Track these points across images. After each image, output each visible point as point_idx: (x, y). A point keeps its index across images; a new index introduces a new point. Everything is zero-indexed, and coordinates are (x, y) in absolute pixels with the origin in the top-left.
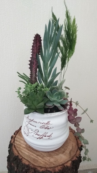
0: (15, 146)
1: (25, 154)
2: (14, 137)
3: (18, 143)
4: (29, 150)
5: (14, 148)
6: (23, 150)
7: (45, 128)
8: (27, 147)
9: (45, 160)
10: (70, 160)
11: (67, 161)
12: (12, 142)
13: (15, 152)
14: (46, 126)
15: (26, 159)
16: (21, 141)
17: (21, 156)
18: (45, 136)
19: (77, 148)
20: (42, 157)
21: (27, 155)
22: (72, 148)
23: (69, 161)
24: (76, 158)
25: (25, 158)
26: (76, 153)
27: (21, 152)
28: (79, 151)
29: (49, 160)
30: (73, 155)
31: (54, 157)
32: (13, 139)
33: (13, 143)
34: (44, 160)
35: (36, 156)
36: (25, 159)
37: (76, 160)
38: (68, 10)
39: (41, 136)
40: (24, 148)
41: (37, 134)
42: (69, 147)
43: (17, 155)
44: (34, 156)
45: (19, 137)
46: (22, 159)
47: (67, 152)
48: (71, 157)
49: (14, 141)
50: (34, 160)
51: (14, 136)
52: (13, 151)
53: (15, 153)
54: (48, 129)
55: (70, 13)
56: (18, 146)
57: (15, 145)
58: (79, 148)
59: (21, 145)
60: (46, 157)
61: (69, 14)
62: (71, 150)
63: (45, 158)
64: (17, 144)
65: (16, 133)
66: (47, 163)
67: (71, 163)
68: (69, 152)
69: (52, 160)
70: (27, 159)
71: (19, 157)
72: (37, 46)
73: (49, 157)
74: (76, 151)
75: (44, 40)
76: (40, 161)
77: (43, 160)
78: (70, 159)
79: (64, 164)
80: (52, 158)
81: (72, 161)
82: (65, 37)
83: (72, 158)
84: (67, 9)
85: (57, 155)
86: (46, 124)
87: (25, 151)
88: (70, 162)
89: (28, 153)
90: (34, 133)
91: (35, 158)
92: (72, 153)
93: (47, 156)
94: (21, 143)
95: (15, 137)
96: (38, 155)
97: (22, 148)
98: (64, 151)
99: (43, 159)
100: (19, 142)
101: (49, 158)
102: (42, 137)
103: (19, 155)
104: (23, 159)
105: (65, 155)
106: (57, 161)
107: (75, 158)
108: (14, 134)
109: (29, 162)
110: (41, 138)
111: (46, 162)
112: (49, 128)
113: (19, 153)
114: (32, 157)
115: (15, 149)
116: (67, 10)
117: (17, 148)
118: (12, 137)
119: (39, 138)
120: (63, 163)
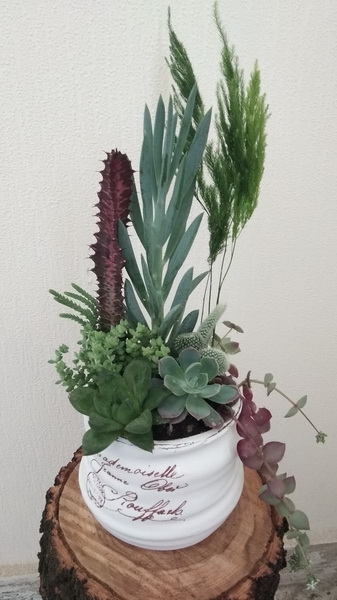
0: (60, 530)
1: (95, 558)
2: (55, 496)
3: (70, 518)
4: (108, 546)
5: (57, 539)
6: (87, 544)
7: (159, 490)
8: (100, 532)
9: (165, 582)
10: (249, 577)
11: (236, 581)
12: (51, 513)
13: (64, 555)
14: (162, 483)
15: (99, 582)
16: (81, 509)
17: (83, 570)
18: (162, 512)
19: (270, 528)
20: (153, 571)
21: (103, 566)
22: (255, 529)
23: (243, 580)
24: (267, 567)
25: (96, 575)
26: (268, 547)
27: (84, 554)
28: (276, 539)
29: (178, 580)
30: (257, 558)
31: (192, 567)
32: (53, 502)
33: (55, 520)
34: (160, 583)
35: (132, 565)
36: (95, 579)
37: (267, 576)
38: (229, 46)
39: (146, 511)
40: (92, 536)
41: (132, 506)
42: (242, 525)
43: (69, 568)
44: (126, 567)
45: (73, 494)
46: (86, 581)
47: (238, 545)
48: (252, 567)
49: (57, 513)
50: (127, 581)
51: (57, 489)
52: (54, 550)
53: (61, 560)
54: (172, 490)
55: (237, 58)
56: (73, 531)
57: (62, 525)
58: (276, 528)
59: (82, 524)
60: (167, 570)
61: (233, 63)
62: (251, 539)
63: (165, 572)
64: (66, 522)
65: (62, 480)
66: (172, 591)
67: (251, 589)
68: (242, 547)
69: (187, 579)
70: (103, 580)
71: (78, 573)
72: (118, 194)
73: (177, 568)
74: (267, 539)
75: (141, 172)
76: (147, 585)
77: (156, 581)
78: (247, 574)
79: (228, 592)
80: (186, 571)
81: (254, 580)
82: (221, 152)
83: (254, 571)
84: (225, 42)
85: (205, 558)
86: (162, 476)
87: (95, 549)
88: (247, 585)
89: (105, 555)
90: (122, 500)
91: (130, 574)
92: (253, 549)
93: (169, 566)
94: (79, 518)
95: (60, 495)
96: (138, 564)
97: (84, 536)
98: (227, 541)
99: (156, 576)
100: (75, 514)
101: (176, 571)
102: (151, 516)
103: (76, 566)
104: (90, 581)
105: (230, 557)
106: (204, 582)
107: (264, 570)
108: (57, 482)
109: (111, 590)
110: (147, 518)
111: (167, 587)
112: (174, 487)
113: (75, 560)
114: (121, 570)
115: (61, 542)
116: (226, 48)
117: (68, 541)
118: (49, 495)
119: (140, 518)
120: (225, 589)
